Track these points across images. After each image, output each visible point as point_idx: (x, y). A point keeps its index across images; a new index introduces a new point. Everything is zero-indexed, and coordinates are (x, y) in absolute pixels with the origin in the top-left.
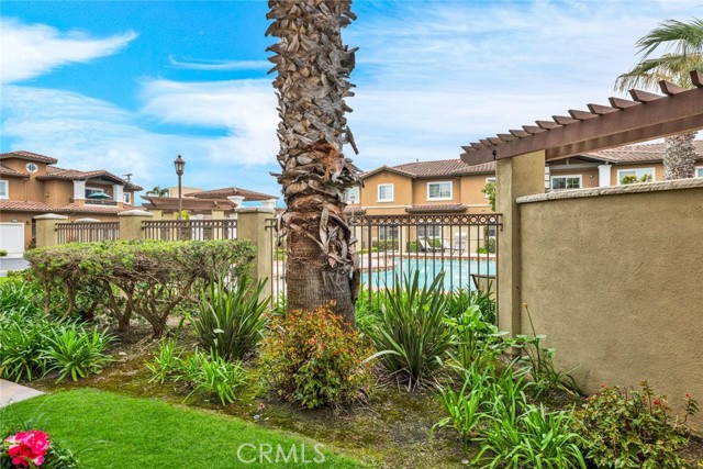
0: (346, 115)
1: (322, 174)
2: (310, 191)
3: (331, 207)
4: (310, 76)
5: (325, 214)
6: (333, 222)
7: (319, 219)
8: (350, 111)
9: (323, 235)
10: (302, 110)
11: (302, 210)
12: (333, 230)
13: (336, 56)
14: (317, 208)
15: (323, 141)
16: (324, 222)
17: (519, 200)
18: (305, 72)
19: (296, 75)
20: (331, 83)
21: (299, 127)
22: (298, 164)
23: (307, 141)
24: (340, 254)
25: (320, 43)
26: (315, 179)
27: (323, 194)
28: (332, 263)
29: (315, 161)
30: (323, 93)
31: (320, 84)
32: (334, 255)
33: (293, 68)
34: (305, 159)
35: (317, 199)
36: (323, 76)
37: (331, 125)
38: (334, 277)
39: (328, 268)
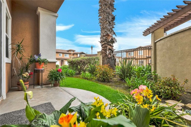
0: (113, 29)
1: (107, 40)
2: (105, 44)
3: (109, 46)
4: (105, 22)
5: (108, 48)
6: (110, 49)
7: (107, 49)
8: (114, 28)
9: (107, 52)
10: (104, 29)
11: (104, 47)
12: (109, 51)
13: (110, 17)
14: (106, 47)
15: (108, 34)
16: (108, 49)
17: (155, 41)
18: (104, 21)
19: (103, 23)
20: (109, 23)
21: (103, 32)
22: (103, 39)
23: (105, 34)
24: (111, 55)
25: (107, 15)
26: (106, 41)
27: (107, 44)
28: (109, 57)
29: (106, 38)
30: (108, 25)
31: (107, 23)
32: (110, 56)
33: (102, 21)
34: (104, 38)
35: (107, 45)
36: (108, 22)
37: (109, 31)
38: (110, 60)
39: (108, 58)
